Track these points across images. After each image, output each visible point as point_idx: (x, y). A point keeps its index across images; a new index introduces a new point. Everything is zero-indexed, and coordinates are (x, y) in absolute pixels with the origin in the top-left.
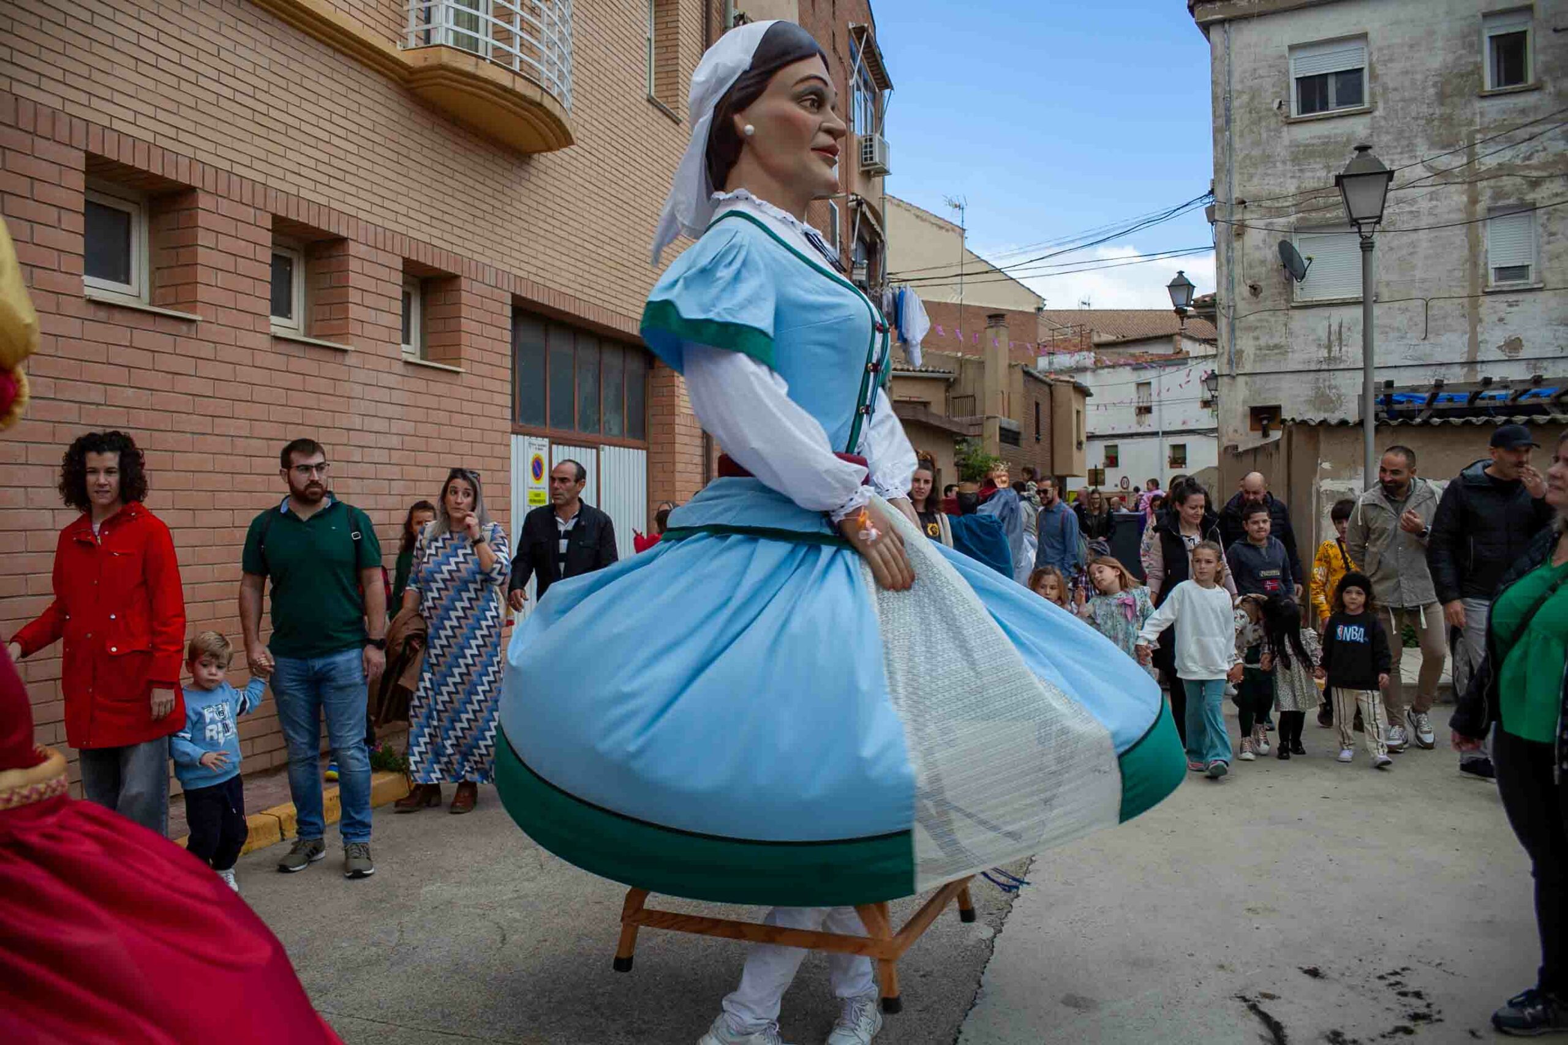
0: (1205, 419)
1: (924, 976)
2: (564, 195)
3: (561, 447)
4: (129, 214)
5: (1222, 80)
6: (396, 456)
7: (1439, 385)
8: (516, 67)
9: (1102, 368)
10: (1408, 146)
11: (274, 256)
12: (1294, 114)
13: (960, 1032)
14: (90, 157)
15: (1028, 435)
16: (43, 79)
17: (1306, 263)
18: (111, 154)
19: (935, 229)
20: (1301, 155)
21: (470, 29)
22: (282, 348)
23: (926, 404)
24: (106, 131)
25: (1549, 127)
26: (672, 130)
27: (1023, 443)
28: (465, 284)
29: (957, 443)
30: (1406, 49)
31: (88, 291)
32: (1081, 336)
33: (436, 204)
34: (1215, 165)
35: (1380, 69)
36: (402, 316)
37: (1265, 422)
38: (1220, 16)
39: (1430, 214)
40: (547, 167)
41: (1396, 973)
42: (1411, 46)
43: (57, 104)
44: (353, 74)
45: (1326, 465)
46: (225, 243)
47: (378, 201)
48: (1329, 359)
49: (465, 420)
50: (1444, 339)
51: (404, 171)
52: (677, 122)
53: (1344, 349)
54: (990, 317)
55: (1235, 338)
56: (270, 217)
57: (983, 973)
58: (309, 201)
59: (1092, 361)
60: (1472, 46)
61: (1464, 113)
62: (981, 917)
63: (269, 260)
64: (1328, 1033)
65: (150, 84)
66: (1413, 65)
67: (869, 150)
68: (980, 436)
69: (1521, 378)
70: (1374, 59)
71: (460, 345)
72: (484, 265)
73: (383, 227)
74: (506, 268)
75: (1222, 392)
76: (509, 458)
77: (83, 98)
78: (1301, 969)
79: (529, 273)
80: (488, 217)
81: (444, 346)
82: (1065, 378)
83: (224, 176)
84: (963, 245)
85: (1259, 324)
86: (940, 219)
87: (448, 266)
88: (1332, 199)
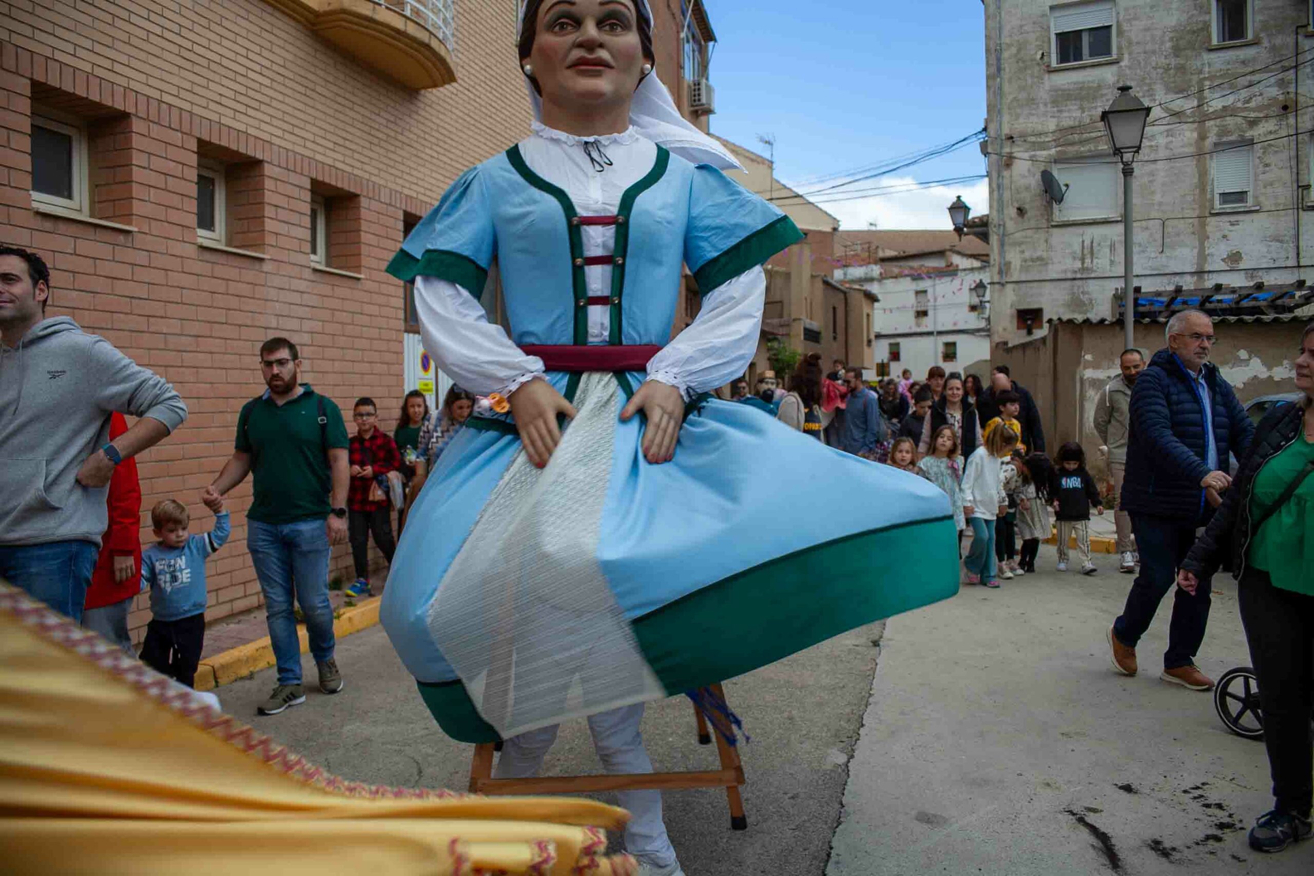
0: (973, 321)
1: (793, 798)
2: (446, 126)
4: (69, 139)
5: (994, 34)
7: (1178, 290)
8: (408, 13)
9: (886, 278)
10: (1148, 91)
11: (199, 176)
12: (1054, 64)
13: (831, 848)
14: (35, 84)
15: (827, 335)
17: (1064, 188)
18: (54, 82)
19: (748, 161)
20: (1061, 98)
22: (208, 256)
24: (49, 60)
25: (1266, 75)
27: (822, 341)
28: (364, 202)
29: (769, 340)
30: (1148, 10)
31: (35, 205)
32: (869, 252)
33: (339, 132)
34: (988, 107)
35: (1126, 27)
36: (310, 229)
37: (1029, 322)
39: (1167, 148)
40: (433, 102)
41: (1197, 788)
42: (1152, 7)
44: (265, 15)
45: (1088, 357)
46: (156, 163)
47: (289, 128)
48: (1083, 269)
49: (365, 320)
50: (1177, 253)
53: (1095, 261)
55: (1005, 252)
56: (196, 140)
57: (843, 794)
58: (230, 127)
59: (878, 272)
60: (1201, 8)
61: (1195, 64)
62: (834, 744)
63: (196, 179)
64: (1150, 842)
65: (87, 20)
66: (1153, 23)
67: (697, 93)
68: (788, 335)
69: (1243, 285)
70: (1121, 18)
71: (360, 255)
72: (380, 185)
73: (293, 151)
74: (399, 188)
75: (991, 296)
76: (402, 353)
77: (28, 31)
78: (1116, 785)
79: (418, 193)
80: (383, 144)
81: (346, 256)
82: (857, 287)
83: (154, 104)
84: (771, 175)
85: (1024, 240)
86: (752, 153)
87: (349, 186)
88: (1085, 135)
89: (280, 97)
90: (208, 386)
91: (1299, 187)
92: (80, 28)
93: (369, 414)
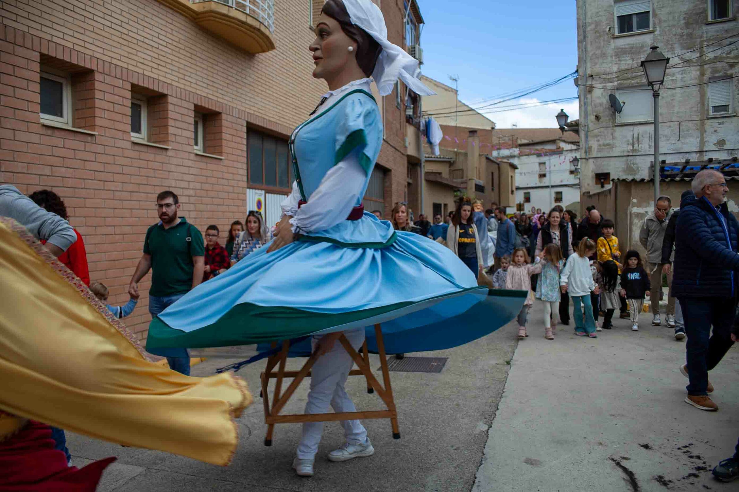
0: (572, 180)
1: (456, 449)
2: (270, 74)
3: (270, 195)
4: (61, 84)
5: (582, 17)
6: (192, 200)
7: (687, 162)
8: (248, 11)
9: (522, 156)
10: (671, 48)
11: (132, 103)
12: (616, 34)
13: (476, 478)
14: (42, 55)
15: (488, 188)
16: (18, 17)
17: (622, 104)
18: (52, 54)
19: (444, 90)
20: (620, 53)
22: (137, 148)
23: (440, 174)
24: (50, 42)
27: (486, 191)
28: (224, 116)
29: (455, 191)
30: (670, 2)
31: (42, 121)
32: (513, 141)
33: (209, 78)
34: (578, 59)
35: (658, 12)
36: (194, 132)
37: (602, 180)
39: (681, 81)
40: (262, 60)
41: (686, 447)
43: (25, 29)
44: (168, 15)
45: (635, 201)
46: (108, 97)
47: (182, 76)
48: (633, 150)
49: (225, 182)
50: (687, 141)
51: (193, 61)
53: (640, 145)
54: (470, 132)
55: (588, 141)
56: (130, 84)
57: (484, 448)
58: (149, 77)
59: (518, 152)
61: (698, 32)
62: (481, 420)
63: (130, 105)
64: (656, 477)
65: (70, 20)
66: (673, 10)
67: (413, 52)
68: (466, 188)
69: (726, 158)
70: (655, 6)
71: (222, 146)
72: (233, 107)
73: (184, 89)
74: (244, 109)
75: (581, 166)
76: (246, 200)
77: (38, 26)
78: (640, 444)
79: (254, 111)
80: (235, 84)
81: (214, 146)
82: (505, 160)
83: (107, 65)
84: (457, 98)
85: (599, 134)
86: (446, 86)
87: (216, 108)
88: (634, 74)
89: (177, 60)
90: (137, 219)
92: (67, 24)
93: (214, 235)
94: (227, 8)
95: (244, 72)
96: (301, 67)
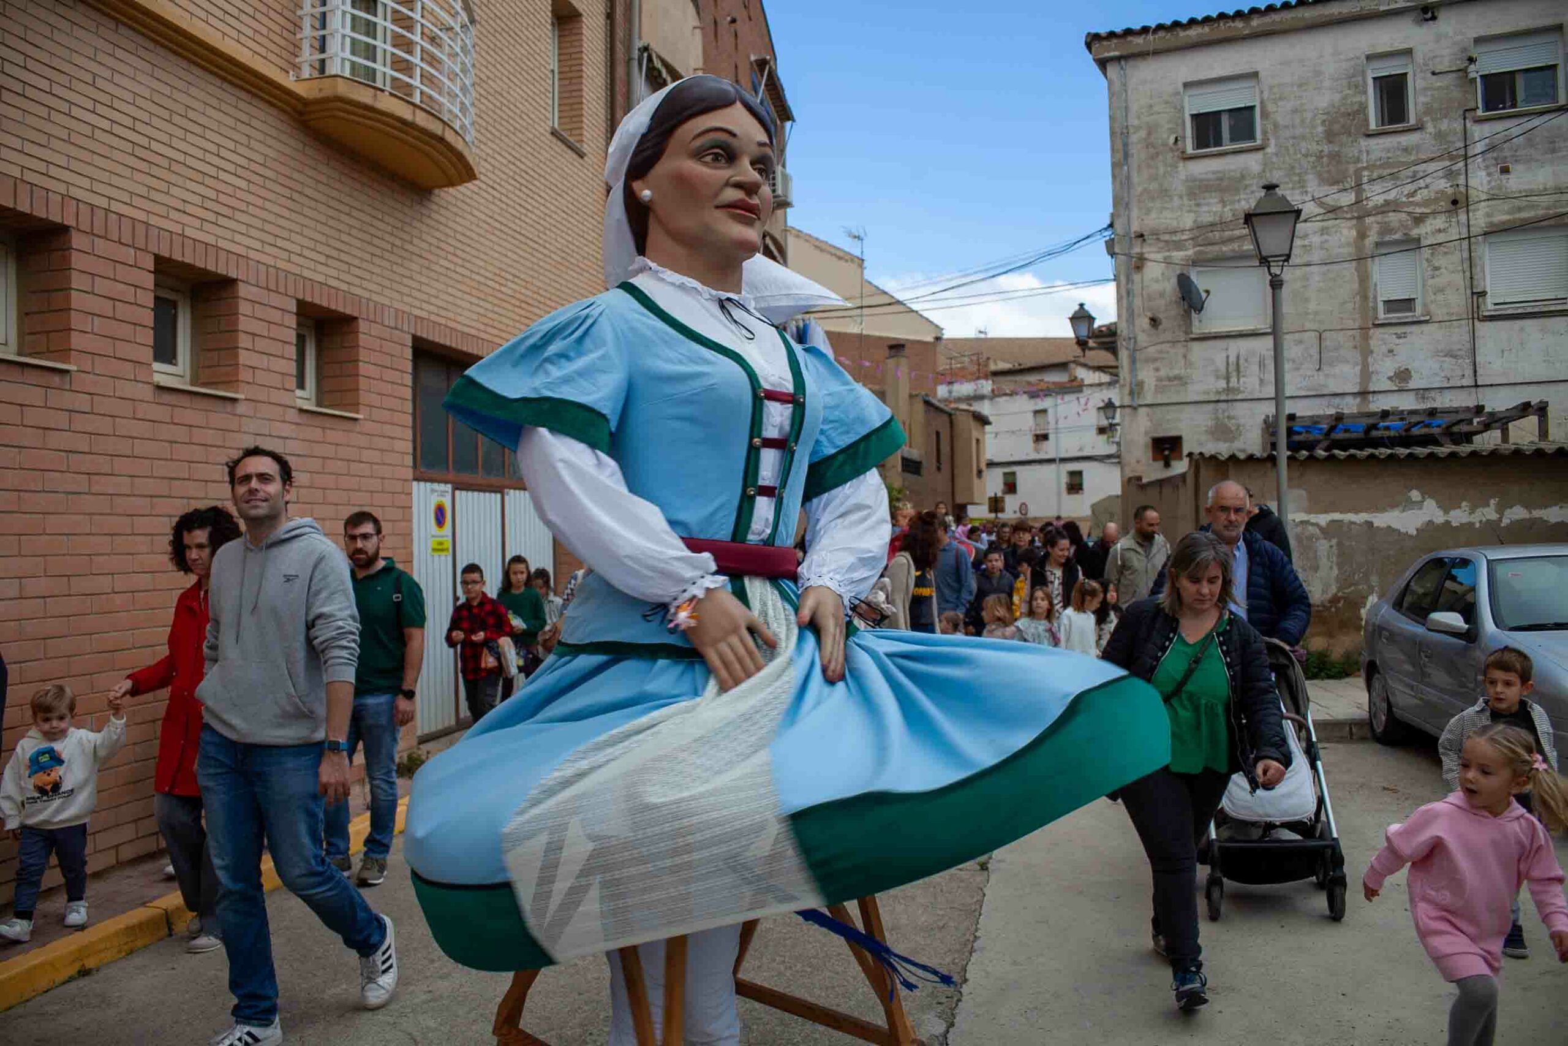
0: (1102, 446)
2: (465, 231)
3: (464, 493)
5: (1119, 115)
7: (1339, 415)
8: (417, 99)
9: (999, 396)
10: (1299, 182)
11: (157, 299)
12: (1190, 150)
15: (929, 465)
17: (1204, 295)
19: (834, 259)
20: (1198, 189)
21: (367, 58)
22: (167, 398)
26: (576, 164)
27: (924, 471)
28: (363, 326)
30: (1295, 88)
32: (979, 364)
33: (332, 242)
34: (1114, 199)
35: (1271, 107)
36: (296, 361)
37: (1167, 453)
38: (1117, 53)
39: (1322, 248)
40: (448, 202)
42: (1300, 86)
44: (241, 105)
46: (101, 286)
47: (270, 239)
48: (1228, 390)
49: (365, 469)
50: (1337, 370)
51: (297, 207)
52: (581, 155)
53: (1242, 380)
54: (891, 347)
55: (1136, 369)
56: (152, 257)
58: (194, 240)
59: (990, 389)
60: (1356, 87)
61: (1352, 151)
63: (151, 303)
66: (1302, 104)
69: (1414, 409)
70: (1265, 97)
71: (358, 390)
72: (382, 305)
73: (275, 267)
74: (407, 309)
75: (1122, 420)
76: (410, 504)
79: (430, 312)
80: (387, 255)
81: (341, 391)
82: (964, 406)
83: (100, 214)
84: (862, 273)
85: (1157, 355)
86: (839, 249)
87: (345, 307)
88: (1227, 233)
89: (260, 202)
91: (1473, 293)
94: (372, 91)
95: (407, 228)
96: (534, 217)
